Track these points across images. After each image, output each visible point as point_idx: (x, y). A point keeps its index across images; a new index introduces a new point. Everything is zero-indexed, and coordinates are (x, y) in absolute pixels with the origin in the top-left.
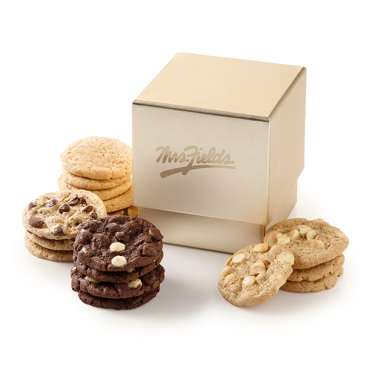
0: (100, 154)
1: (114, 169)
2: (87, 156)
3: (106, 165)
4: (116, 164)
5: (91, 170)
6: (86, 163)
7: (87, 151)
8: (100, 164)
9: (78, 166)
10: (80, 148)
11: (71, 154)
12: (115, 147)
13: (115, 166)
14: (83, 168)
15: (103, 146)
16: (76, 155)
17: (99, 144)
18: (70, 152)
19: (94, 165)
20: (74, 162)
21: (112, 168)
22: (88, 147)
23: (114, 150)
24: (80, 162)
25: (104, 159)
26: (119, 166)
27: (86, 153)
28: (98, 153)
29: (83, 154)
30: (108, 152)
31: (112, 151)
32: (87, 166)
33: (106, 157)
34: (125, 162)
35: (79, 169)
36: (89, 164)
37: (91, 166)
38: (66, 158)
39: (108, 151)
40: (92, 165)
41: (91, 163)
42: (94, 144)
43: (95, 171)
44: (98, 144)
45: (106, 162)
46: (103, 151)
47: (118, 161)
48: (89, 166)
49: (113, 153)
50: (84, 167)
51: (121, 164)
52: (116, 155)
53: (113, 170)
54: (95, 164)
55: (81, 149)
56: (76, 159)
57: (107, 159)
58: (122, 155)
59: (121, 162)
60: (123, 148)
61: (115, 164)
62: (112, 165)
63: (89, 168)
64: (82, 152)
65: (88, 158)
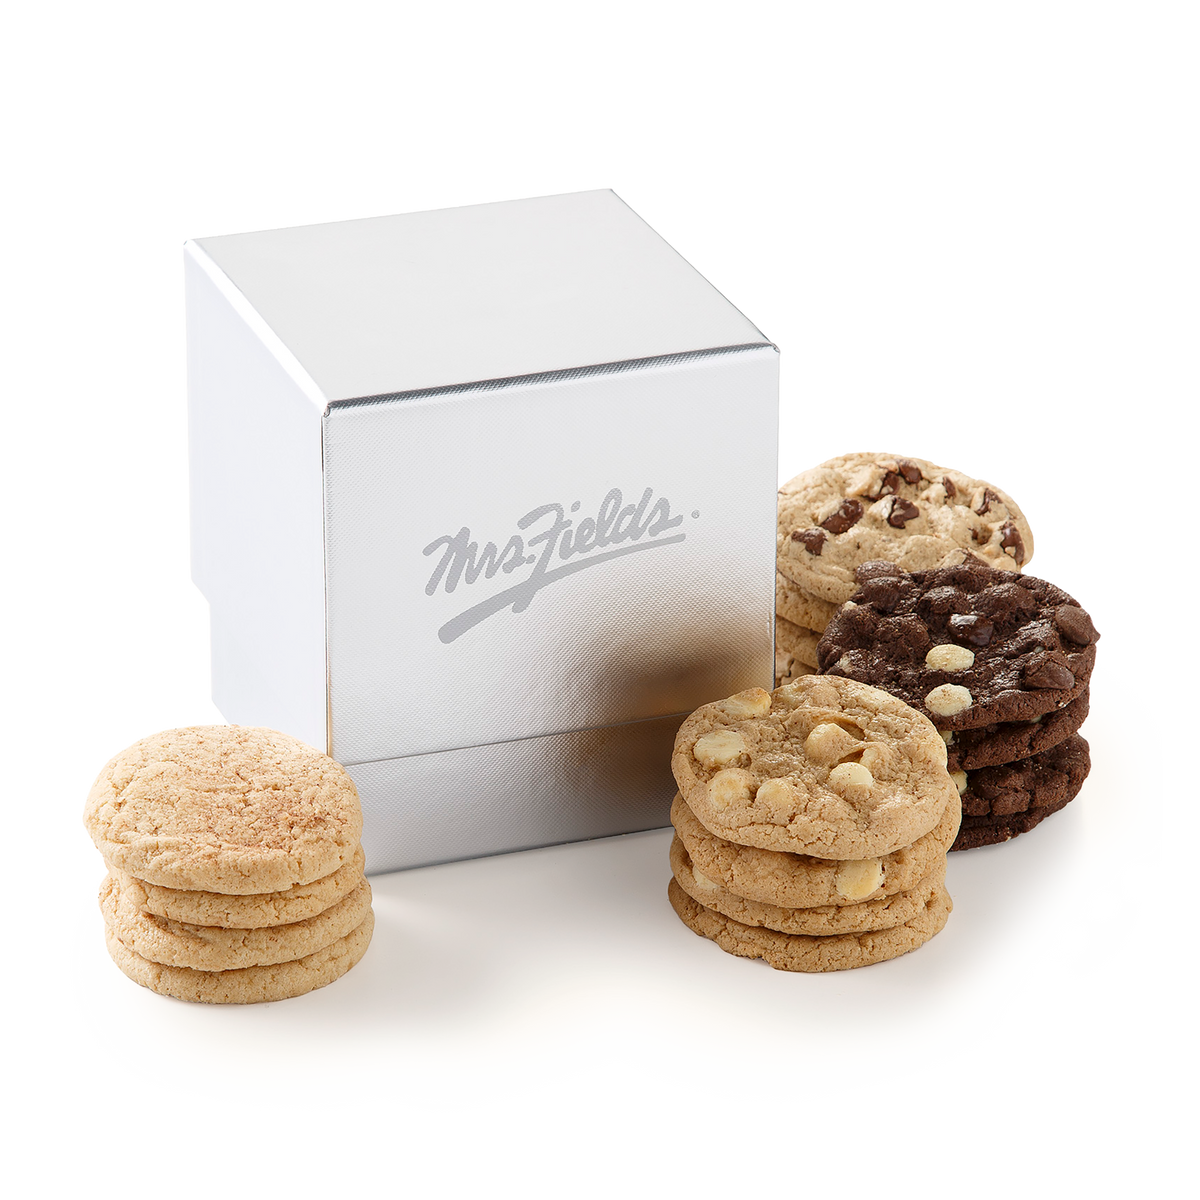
0: (233, 798)
1: (300, 850)
2: (190, 810)
3: (268, 838)
4: (304, 831)
5: (223, 866)
6: (194, 839)
7: (181, 790)
8: (245, 836)
9: (167, 855)
10: (152, 783)
11: (125, 808)
12: (273, 762)
13: (301, 837)
14: (188, 860)
15: (231, 764)
16: (149, 813)
17: (216, 757)
18: (120, 800)
19: (225, 845)
20: (151, 839)
21: (290, 848)
22: (180, 773)
23: (276, 777)
24: (172, 839)
25: (254, 817)
26: (315, 837)
27: (182, 800)
28: (224, 795)
29: (173, 805)
30: (257, 785)
31: (269, 779)
32: (202, 852)
33: (258, 805)
34: (328, 818)
35: (175, 865)
36: (205, 843)
37: (216, 850)
38: (115, 827)
39: (257, 781)
40: (218, 843)
41: (212, 838)
42: (198, 761)
43: (235, 867)
44: (210, 756)
45: (266, 827)
46: (240, 785)
47: (306, 821)
48: (209, 850)
49: (276, 788)
50: (194, 857)
51: (320, 829)
52: (290, 793)
53: (297, 856)
54: (227, 838)
55: (158, 784)
56: (153, 828)
57: (264, 815)
58: (311, 790)
59: (319, 820)
60: (305, 763)
61: (296, 830)
62: (288, 834)
63: (210, 856)
64: (167, 796)
65: (197, 820)
